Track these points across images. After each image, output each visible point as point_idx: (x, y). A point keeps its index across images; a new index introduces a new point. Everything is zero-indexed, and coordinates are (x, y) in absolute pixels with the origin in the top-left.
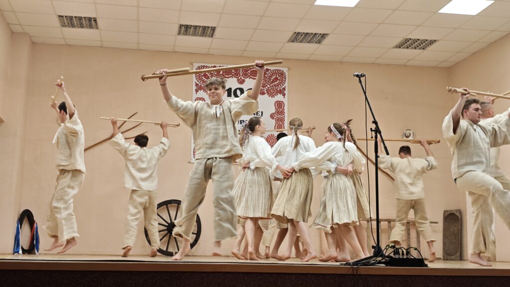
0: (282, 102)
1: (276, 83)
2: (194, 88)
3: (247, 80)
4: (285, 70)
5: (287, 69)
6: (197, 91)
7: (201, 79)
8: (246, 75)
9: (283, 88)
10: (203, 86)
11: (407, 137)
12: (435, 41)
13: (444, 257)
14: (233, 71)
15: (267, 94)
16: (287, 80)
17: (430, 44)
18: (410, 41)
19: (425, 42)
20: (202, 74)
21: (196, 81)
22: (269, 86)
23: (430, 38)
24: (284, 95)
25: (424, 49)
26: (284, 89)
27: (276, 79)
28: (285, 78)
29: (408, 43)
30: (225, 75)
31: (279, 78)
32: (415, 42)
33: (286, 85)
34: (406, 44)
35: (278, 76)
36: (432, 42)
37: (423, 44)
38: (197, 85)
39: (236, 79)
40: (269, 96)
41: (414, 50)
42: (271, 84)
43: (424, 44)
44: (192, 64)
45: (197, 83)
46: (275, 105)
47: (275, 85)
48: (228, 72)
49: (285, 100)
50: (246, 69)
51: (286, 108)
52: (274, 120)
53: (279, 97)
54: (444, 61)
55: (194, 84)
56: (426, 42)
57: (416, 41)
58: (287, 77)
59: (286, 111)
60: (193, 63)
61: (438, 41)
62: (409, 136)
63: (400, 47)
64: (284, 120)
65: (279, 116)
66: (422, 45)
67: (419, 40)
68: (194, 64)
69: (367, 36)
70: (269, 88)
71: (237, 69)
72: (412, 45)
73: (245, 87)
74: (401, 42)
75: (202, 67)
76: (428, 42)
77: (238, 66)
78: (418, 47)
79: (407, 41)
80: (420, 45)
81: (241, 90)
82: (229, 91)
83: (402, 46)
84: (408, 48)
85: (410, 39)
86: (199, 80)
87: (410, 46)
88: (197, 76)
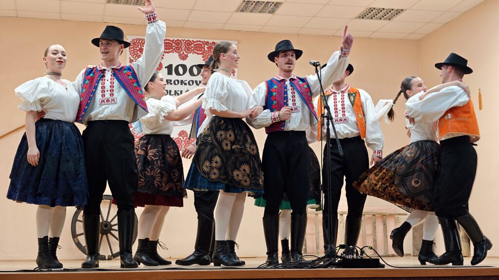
3: (190, 55)
5: (236, 42)
7: (136, 54)
8: (189, 50)
12: (402, 10)
13: (414, 253)
14: (174, 45)
17: (397, 14)
18: (374, 11)
19: (390, 12)
20: (138, 49)
21: (130, 56)
23: (396, 7)
25: (390, 19)
29: (372, 13)
32: (379, 11)
34: (370, 14)
36: (398, 12)
37: (389, 14)
39: (177, 54)
41: (380, 21)
43: (390, 14)
45: (132, 58)
48: (169, 46)
50: (188, 43)
54: (413, 33)
55: (128, 60)
56: (392, 12)
57: (381, 11)
61: (405, 10)
63: (363, 18)
66: (387, 15)
67: (383, 9)
68: (128, 37)
69: (325, 5)
71: (178, 42)
72: (376, 15)
73: (188, 63)
74: (365, 12)
75: (137, 41)
76: (393, 11)
77: (180, 39)
78: (383, 17)
79: (370, 11)
80: (385, 15)
81: (184, 67)
82: (169, 68)
83: (365, 16)
84: (372, 18)
85: (374, 9)
86: (134, 55)
87: (374, 16)
88: (132, 51)
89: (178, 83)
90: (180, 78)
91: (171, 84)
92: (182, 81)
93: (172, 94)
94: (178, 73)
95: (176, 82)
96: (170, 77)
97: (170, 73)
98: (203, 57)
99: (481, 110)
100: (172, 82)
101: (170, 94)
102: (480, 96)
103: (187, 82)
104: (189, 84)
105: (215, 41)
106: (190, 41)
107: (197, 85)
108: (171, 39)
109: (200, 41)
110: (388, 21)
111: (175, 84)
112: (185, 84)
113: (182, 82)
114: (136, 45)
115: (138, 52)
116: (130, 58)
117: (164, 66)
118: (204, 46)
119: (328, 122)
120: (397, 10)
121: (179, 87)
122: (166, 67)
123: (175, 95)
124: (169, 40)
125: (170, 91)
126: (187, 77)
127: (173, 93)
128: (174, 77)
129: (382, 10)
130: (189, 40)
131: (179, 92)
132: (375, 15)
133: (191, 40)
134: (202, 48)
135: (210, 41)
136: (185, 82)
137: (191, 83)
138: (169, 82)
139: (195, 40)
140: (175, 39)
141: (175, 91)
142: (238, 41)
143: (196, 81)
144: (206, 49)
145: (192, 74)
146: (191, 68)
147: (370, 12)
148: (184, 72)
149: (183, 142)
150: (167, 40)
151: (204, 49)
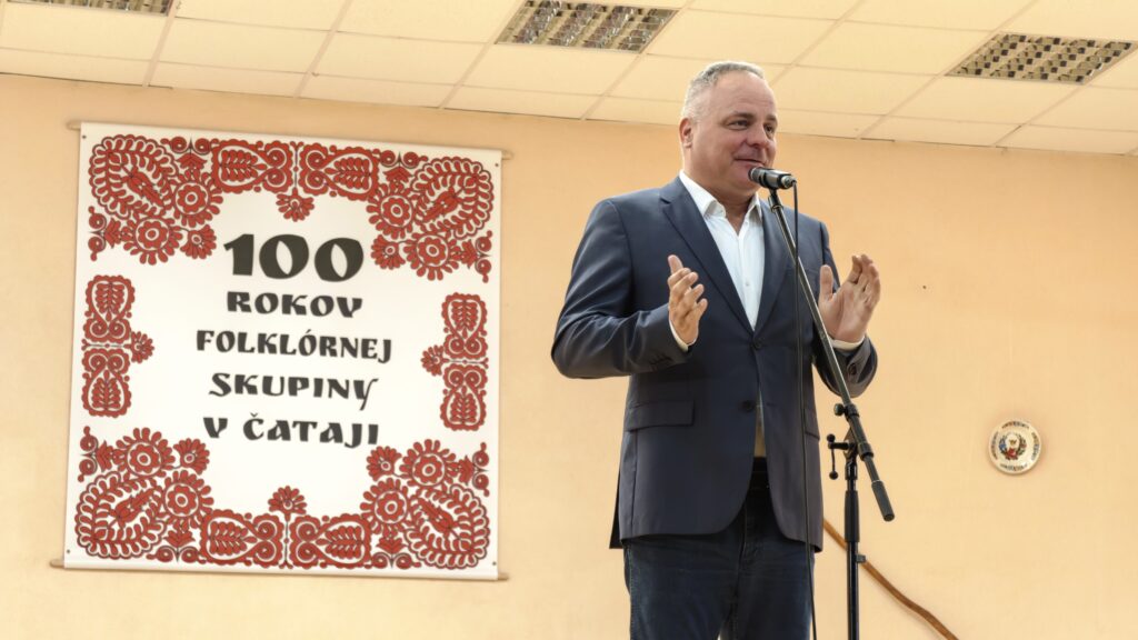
0: (476, 298)
1: (448, 216)
2: (86, 232)
3: (322, 201)
4: (489, 160)
5: (496, 157)
6: (96, 247)
7: (117, 195)
8: (316, 180)
9: (482, 240)
10: (124, 224)
11: (1010, 454)
12: (1127, 46)
14: (261, 161)
15: (408, 264)
16: (496, 202)
17: (1107, 60)
18: (1021, 48)
19: (1082, 51)
20: (123, 173)
21: (94, 202)
22: (417, 229)
23: (1103, 35)
24: (484, 269)
25: (1079, 79)
26: (486, 243)
27: (451, 199)
28: (490, 197)
29: (1012, 54)
30: (226, 176)
31: (463, 195)
32: (1040, 49)
33: (493, 224)
34: (1003, 61)
35: (457, 188)
36: (1114, 51)
37: (1077, 60)
38: (95, 220)
39: (273, 198)
40: (420, 273)
41: (1041, 85)
42: (426, 219)
43: (1080, 58)
44: (73, 126)
45: (100, 210)
46: (445, 314)
47: (445, 226)
48: (240, 165)
49: (489, 293)
50: (316, 157)
51: (492, 328)
52: (439, 380)
53: (463, 279)
55: (85, 216)
56: (1090, 51)
57: (1047, 48)
58: (497, 192)
59: (492, 338)
60: (79, 122)
62: (1019, 452)
63: (978, 72)
64: (485, 379)
65: (460, 361)
66: (1072, 65)
67: (1057, 41)
68: (86, 129)
69: (837, 21)
70: (417, 236)
71: (276, 154)
72: (1030, 62)
74: (985, 51)
75: (119, 144)
76: (1095, 49)
77: (285, 140)
78: (1054, 70)
79: (1006, 47)
80: (1063, 64)
81: (297, 245)
82: (242, 247)
83: (987, 66)
84: (1011, 75)
85: (1022, 39)
86: (106, 199)
87: (1021, 68)
88: (99, 181)
89: (274, 307)
90: (280, 287)
91: (246, 309)
92: (288, 300)
93: (248, 347)
94: (272, 270)
95: (267, 303)
96: (241, 284)
97: (242, 267)
98: (370, 209)
100: (251, 303)
101: (242, 348)
103: (306, 303)
104: (316, 311)
105: (420, 151)
106: (324, 150)
107: (347, 313)
108: (252, 140)
109: (359, 150)
110: (1071, 87)
111: (261, 309)
112: (301, 310)
113: (289, 304)
114: (116, 159)
115: (125, 186)
116: (91, 209)
117: (220, 241)
118: (376, 170)
120: (1108, 46)
121: (276, 323)
122: (227, 246)
123: (261, 350)
124: (243, 143)
125: (243, 336)
126: (308, 284)
127: (252, 342)
128: (257, 283)
129: (1050, 43)
130: (317, 146)
131: (276, 341)
132: (1023, 62)
133: (326, 143)
134: (367, 174)
135: (400, 150)
136: (300, 303)
137: (322, 306)
138: (236, 301)
139: (341, 145)
140: (267, 140)
141: (262, 338)
142: (504, 152)
143: (342, 302)
144: (382, 179)
145: (326, 272)
146: (325, 250)
147: (1005, 53)
148: (298, 266)
149: (286, 534)
150: (234, 142)
151: (376, 179)
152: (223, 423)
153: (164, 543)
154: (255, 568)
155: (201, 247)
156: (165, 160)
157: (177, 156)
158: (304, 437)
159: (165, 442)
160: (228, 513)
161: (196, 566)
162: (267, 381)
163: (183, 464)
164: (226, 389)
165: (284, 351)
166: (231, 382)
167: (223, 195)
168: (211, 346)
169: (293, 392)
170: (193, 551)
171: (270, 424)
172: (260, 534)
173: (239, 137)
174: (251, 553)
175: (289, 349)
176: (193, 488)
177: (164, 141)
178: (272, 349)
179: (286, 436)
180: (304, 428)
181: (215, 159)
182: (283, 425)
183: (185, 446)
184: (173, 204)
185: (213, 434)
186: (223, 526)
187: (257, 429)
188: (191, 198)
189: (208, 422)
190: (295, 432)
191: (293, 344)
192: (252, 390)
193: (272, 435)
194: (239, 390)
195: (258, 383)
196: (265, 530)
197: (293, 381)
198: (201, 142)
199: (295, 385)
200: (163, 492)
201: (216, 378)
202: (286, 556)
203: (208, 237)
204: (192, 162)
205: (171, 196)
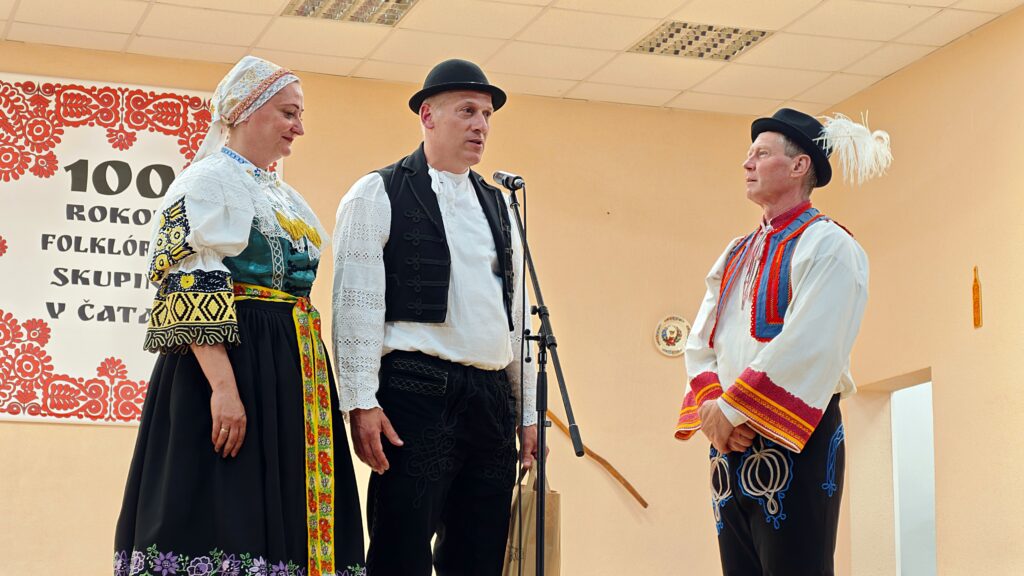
3: (143, 136)
8: (138, 118)
11: (669, 342)
12: (763, 33)
14: (94, 102)
17: (748, 44)
18: (684, 32)
19: (729, 36)
23: (745, 25)
25: (727, 57)
29: (677, 37)
30: (66, 114)
32: (698, 34)
34: (671, 42)
36: (754, 37)
37: (727, 43)
39: (104, 131)
41: (700, 61)
43: (728, 41)
48: (77, 105)
50: (138, 100)
54: (793, 100)
56: (735, 37)
57: (704, 33)
61: (771, 34)
62: (676, 340)
63: (652, 50)
66: (722, 47)
67: (710, 28)
71: (107, 97)
72: (690, 43)
73: (136, 158)
74: (657, 34)
76: (739, 35)
77: (114, 86)
78: (708, 50)
79: (673, 31)
80: (715, 46)
81: (123, 169)
82: (78, 169)
83: (658, 45)
84: (677, 52)
85: (685, 26)
87: (683, 48)
89: (103, 218)
90: (108, 201)
91: (82, 218)
92: (114, 211)
93: (82, 248)
94: (102, 188)
95: (98, 215)
96: (77, 198)
97: (79, 185)
98: (180, 142)
99: (979, 330)
100: (86, 213)
101: (77, 249)
102: (976, 288)
103: (129, 215)
104: (137, 221)
106: (145, 95)
108: (88, 85)
109: (172, 96)
110: (726, 62)
111: (93, 218)
112: (125, 220)
113: (115, 214)
117: (62, 163)
118: (186, 112)
119: (543, 352)
120: (749, 33)
121: (105, 230)
122: (67, 169)
123: (93, 251)
124: (81, 88)
125: (78, 240)
126: (131, 199)
127: (85, 244)
128: (90, 198)
129: (706, 29)
130: (139, 92)
131: (105, 244)
132: (685, 43)
133: (147, 90)
134: (179, 115)
135: (205, 97)
136: (124, 214)
137: (142, 217)
138: (73, 212)
139: (159, 92)
140: (100, 86)
141: (93, 241)
144: (191, 119)
145: (145, 190)
146: (144, 175)
147: (671, 36)
148: (124, 184)
149: (111, 394)
150: (73, 87)
151: (185, 118)
152: (62, 307)
153: (14, 400)
154: (86, 420)
155: (46, 168)
156: (18, 100)
157: (28, 97)
158: (126, 319)
159: (15, 321)
160: (65, 377)
161: (38, 418)
162: (98, 275)
163: (29, 338)
164: (65, 281)
165: (111, 251)
166: (68, 275)
167: (64, 128)
168: (53, 247)
169: (118, 283)
170: (37, 407)
171: (99, 309)
172: (90, 394)
173: (78, 84)
174: (83, 409)
175: (115, 250)
176: (37, 357)
177: (18, 84)
178: (102, 250)
179: (112, 318)
180: (126, 311)
181: (58, 100)
182: (109, 309)
183: (31, 325)
184: (24, 134)
185: (54, 315)
186: (60, 387)
187: (88, 312)
188: (39, 130)
189: (50, 306)
190: (119, 315)
191: (118, 247)
192: (86, 282)
193: (101, 317)
194: (75, 282)
195: (90, 276)
196: (94, 389)
197: (118, 275)
198: (47, 86)
199: (119, 279)
200: (13, 360)
201: (56, 272)
202: (110, 412)
203: (52, 160)
204: (40, 102)
205: (23, 128)
